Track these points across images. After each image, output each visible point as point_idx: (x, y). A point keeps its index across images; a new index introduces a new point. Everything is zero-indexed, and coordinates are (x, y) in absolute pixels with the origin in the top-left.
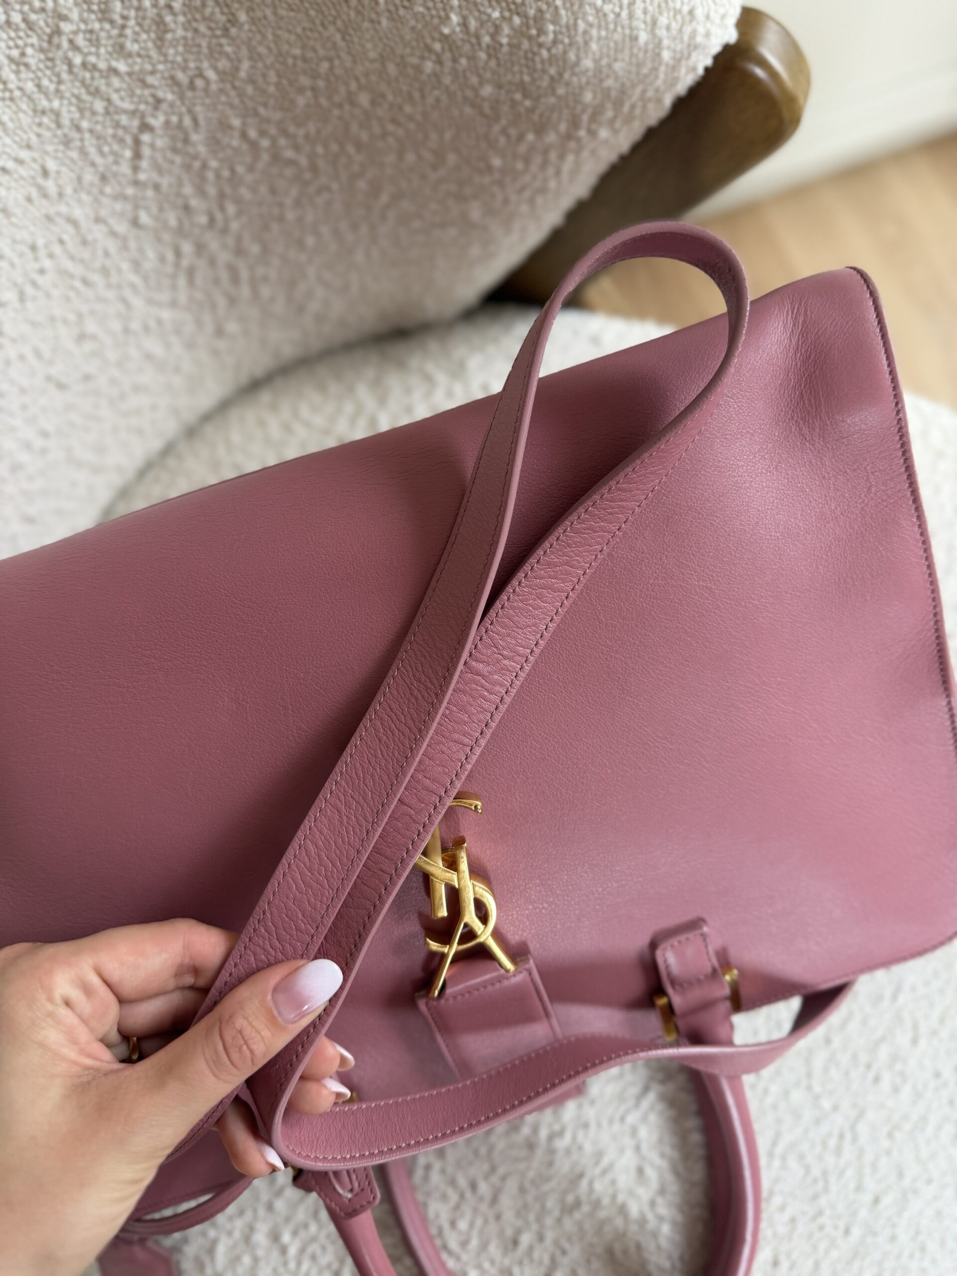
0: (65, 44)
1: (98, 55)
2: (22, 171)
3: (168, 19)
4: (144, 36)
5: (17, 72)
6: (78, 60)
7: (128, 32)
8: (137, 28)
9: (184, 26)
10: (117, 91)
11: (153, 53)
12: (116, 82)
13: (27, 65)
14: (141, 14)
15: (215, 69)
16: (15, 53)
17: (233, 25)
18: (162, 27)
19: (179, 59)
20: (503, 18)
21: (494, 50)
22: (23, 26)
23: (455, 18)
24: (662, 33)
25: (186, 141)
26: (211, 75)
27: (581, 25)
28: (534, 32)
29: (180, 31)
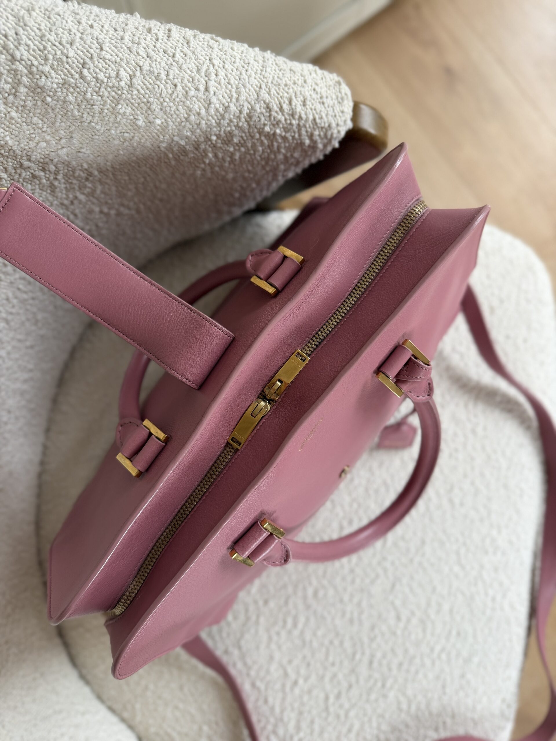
3: (56, 183)
4: (45, 193)
8: (40, 192)
9: (65, 183)
11: (50, 198)
14: (41, 186)
15: (83, 194)
17: (91, 176)
18: (53, 187)
19: (64, 196)
20: (235, 150)
21: (232, 161)
23: (210, 155)
24: (316, 138)
26: (82, 197)
27: (275, 144)
28: (252, 152)
29: (63, 186)
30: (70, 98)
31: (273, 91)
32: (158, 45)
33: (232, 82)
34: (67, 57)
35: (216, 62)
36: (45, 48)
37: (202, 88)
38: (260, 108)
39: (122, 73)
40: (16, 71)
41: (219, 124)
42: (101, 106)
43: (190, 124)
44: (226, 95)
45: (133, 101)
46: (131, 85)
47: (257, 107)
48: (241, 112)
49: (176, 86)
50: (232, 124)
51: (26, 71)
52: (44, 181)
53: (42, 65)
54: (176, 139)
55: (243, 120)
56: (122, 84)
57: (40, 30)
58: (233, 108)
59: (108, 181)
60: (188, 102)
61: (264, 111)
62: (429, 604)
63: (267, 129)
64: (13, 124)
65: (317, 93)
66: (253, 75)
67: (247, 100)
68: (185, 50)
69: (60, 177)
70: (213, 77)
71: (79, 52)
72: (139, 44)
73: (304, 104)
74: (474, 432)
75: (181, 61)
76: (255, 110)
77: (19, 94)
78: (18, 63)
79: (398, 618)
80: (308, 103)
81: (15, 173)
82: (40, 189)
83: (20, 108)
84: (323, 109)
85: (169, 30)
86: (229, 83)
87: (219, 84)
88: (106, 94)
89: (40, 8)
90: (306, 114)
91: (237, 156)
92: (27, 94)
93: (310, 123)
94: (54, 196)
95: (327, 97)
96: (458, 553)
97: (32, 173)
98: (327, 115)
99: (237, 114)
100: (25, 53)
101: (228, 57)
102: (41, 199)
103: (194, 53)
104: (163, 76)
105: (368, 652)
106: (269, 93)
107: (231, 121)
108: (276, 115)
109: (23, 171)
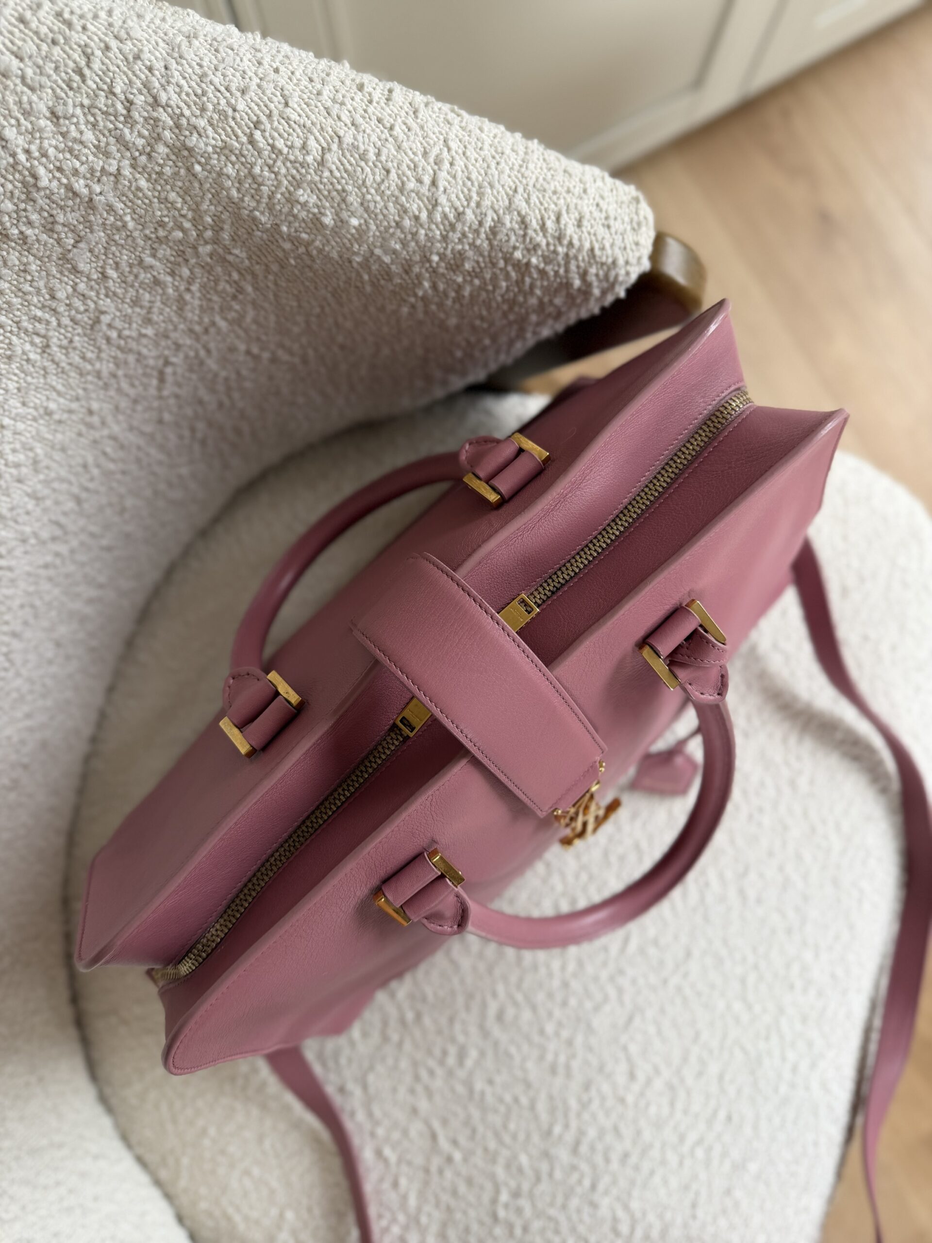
0: (104, 328)
1: (130, 329)
2: (74, 417)
3: (188, 297)
4: (168, 310)
5: (67, 355)
6: (114, 334)
7: (155, 310)
8: (162, 306)
9: (200, 299)
10: (146, 346)
11: (175, 319)
12: (144, 341)
13: (75, 349)
14: (164, 297)
15: (225, 319)
16: (65, 342)
17: (241, 293)
18: (182, 302)
19: (196, 318)
20: (465, 280)
21: (459, 298)
22: (71, 324)
23: (426, 284)
24: (592, 278)
25: (202, 363)
26: (222, 324)
27: (528, 280)
28: (490, 288)
29: (197, 302)
30: (230, 170)
31: (534, 199)
32: (371, 109)
33: (474, 176)
34: (235, 110)
35: (453, 145)
36: (204, 93)
37: (427, 180)
38: (511, 222)
39: (312, 143)
40: (156, 120)
41: (445, 238)
42: (273, 188)
43: (402, 232)
44: (461, 196)
45: (321, 187)
46: (322, 163)
47: (507, 219)
48: (481, 224)
49: (388, 172)
50: (465, 240)
51: (170, 123)
52: (170, 291)
53: (196, 117)
54: (378, 251)
55: (483, 236)
56: (309, 159)
57: (201, 66)
58: (470, 215)
59: (266, 305)
60: (404, 199)
61: (517, 226)
62: (685, 1059)
63: (518, 255)
64: (139, 198)
65: (601, 211)
66: (507, 171)
67: (492, 208)
68: (410, 121)
69: (195, 288)
70: (447, 165)
71: (253, 105)
72: (342, 104)
73: (579, 225)
74: (793, 784)
75: (402, 136)
76: (503, 224)
77: (156, 155)
78: (161, 110)
79: (632, 1076)
80: (585, 223)
81: (130, 272)
82: (163, 303)
83: (154, 176)
84: (607, 236)
85: (390, 91)
86: (469, 179)
87: (454, 177)
88: (283, 171)
89: (205, 36)
90: (580, 240)
91: (467, 291)
92: (168, 156)
93: (585, 254)
94: (180, 316)
95: (615, 219)
96: (743, 981)
97: (154, 277)
98: (612, 245)
99: (475, 227)
100: (175, 97)
101: (473, 140)
102: (161, 317)
103: (422, 128)
104: (372, 156)
105: (574, 1124)
106: (528, 201)
107: (464, 235)
108: (534, 235)
109: (142, 271)
